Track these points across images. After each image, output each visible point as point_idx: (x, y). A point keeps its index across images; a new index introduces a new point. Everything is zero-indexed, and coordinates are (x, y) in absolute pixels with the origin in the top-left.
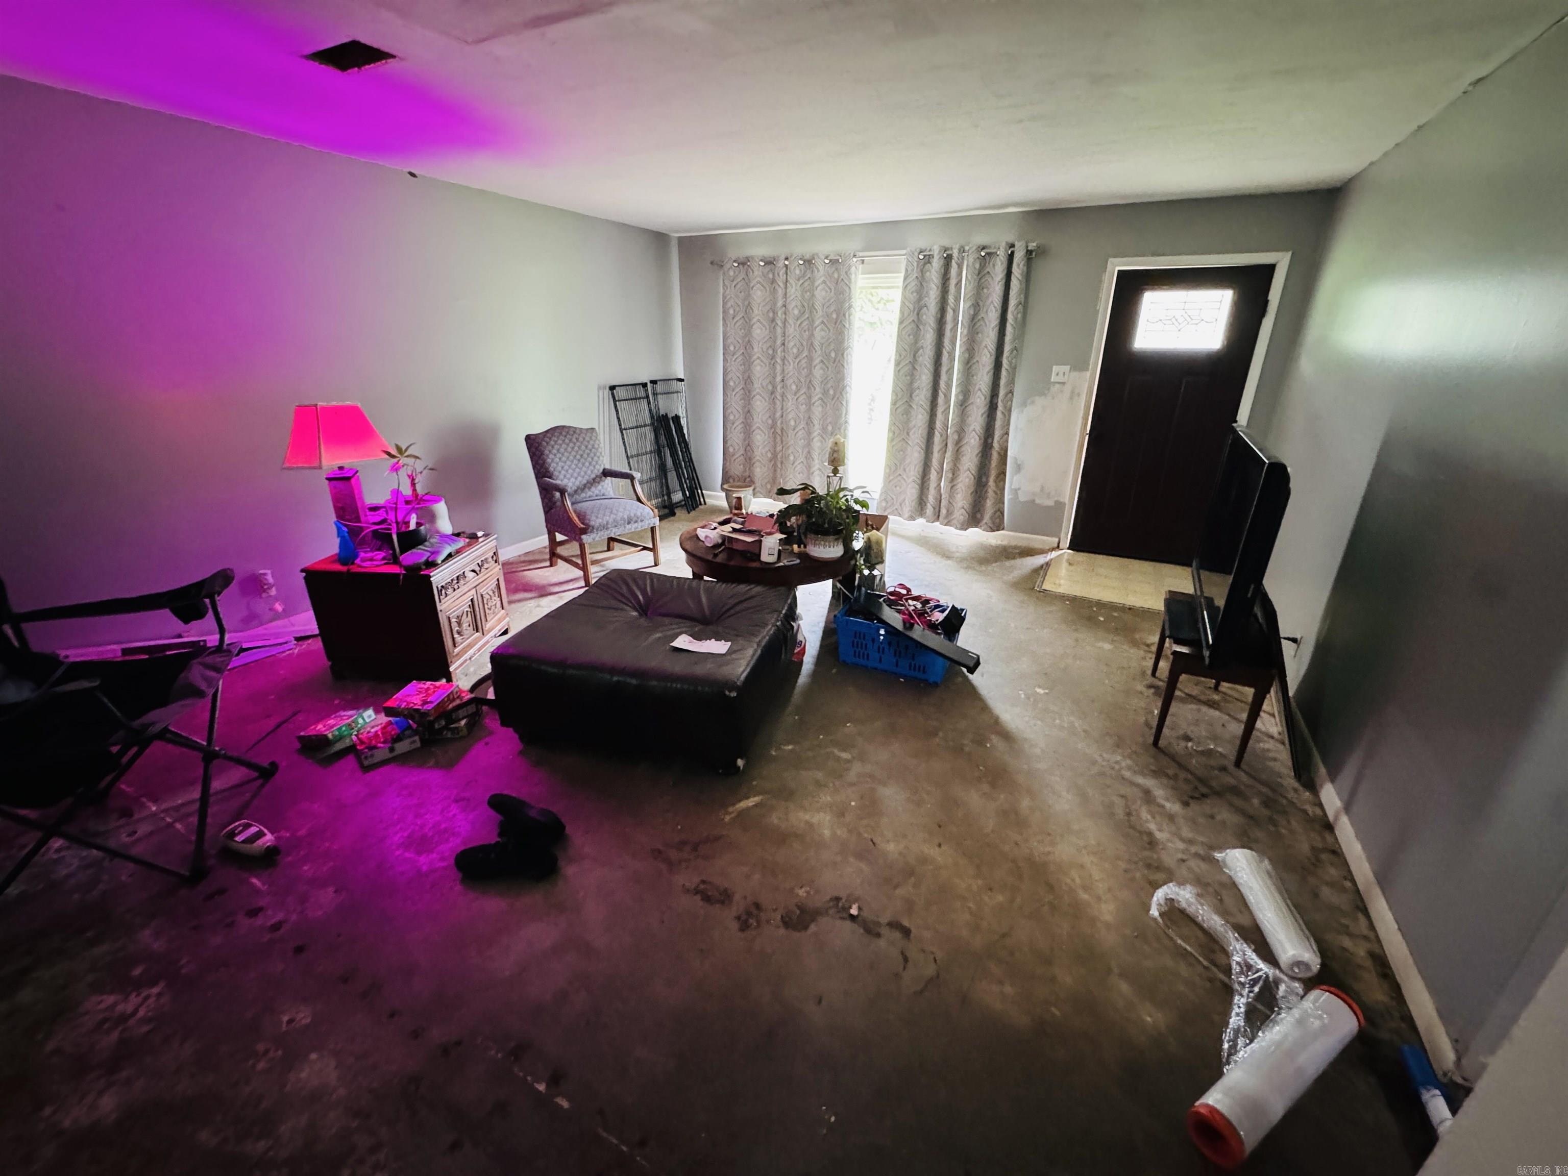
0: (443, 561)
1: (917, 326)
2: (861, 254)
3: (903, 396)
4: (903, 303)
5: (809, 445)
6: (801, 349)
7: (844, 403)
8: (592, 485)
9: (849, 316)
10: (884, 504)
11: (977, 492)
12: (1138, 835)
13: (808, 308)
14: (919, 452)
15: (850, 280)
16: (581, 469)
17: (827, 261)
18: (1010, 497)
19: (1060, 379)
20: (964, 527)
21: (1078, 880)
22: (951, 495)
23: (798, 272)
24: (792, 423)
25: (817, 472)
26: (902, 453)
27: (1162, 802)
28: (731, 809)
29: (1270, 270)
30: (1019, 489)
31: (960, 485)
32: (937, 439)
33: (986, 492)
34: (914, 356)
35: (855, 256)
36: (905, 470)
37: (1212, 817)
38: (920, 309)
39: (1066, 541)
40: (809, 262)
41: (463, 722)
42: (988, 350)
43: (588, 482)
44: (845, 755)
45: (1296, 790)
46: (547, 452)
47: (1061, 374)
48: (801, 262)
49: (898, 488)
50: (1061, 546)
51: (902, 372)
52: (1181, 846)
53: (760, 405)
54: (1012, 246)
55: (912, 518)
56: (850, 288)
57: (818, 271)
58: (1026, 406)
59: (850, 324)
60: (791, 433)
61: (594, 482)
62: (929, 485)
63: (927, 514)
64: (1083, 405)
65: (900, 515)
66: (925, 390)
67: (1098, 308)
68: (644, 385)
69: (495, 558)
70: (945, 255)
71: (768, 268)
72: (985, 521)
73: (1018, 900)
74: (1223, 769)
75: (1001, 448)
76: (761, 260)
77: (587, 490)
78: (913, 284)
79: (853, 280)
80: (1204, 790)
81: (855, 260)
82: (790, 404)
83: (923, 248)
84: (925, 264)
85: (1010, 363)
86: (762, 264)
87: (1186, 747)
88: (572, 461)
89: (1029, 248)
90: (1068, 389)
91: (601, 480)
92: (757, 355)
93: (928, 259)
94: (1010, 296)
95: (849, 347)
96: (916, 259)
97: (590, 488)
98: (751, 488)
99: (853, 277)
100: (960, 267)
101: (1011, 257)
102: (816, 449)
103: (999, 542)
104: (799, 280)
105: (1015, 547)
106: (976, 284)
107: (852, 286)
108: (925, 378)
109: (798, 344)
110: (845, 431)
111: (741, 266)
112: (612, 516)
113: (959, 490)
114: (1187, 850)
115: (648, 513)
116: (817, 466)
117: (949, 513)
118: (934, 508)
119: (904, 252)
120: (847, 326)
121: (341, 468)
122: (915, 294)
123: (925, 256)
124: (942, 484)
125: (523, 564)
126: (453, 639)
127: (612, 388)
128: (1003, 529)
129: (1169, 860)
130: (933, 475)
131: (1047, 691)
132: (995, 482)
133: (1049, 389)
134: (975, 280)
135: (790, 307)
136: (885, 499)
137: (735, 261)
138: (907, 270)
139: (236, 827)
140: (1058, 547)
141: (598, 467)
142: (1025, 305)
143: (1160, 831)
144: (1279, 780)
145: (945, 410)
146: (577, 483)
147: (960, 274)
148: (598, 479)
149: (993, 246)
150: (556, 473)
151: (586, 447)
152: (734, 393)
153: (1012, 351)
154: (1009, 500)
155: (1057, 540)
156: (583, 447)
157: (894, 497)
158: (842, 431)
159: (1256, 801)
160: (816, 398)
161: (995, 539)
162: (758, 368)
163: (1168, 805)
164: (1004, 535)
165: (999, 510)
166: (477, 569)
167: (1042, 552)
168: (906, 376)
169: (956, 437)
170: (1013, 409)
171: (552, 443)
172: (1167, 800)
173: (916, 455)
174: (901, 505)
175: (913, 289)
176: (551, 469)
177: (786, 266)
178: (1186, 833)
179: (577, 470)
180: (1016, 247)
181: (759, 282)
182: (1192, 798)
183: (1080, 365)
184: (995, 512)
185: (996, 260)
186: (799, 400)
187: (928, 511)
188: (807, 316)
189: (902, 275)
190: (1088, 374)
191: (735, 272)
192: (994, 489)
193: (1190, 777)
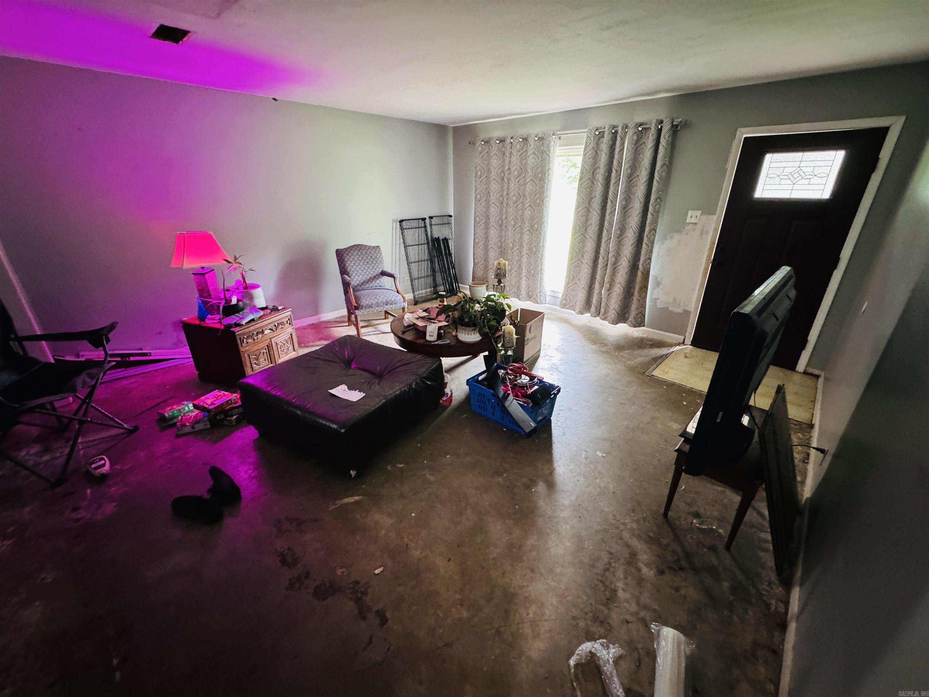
0: (246, 323)
1: (592, 182)
2: (559, 133)
3: (580, 230)
4: (583, 166)
5: (520, 260)
6: (518, 198)
7: (543, 234)
8: (373, 280)
9: (548, 175)
10: (564, 302)
11: (626, 298)
12: (603, 588)
13: (523, 170)
14: (588, 269)
15: (549, 151)
16: (367, 270)
17: (536, 139)
18: (651, 304)
19: (693, 220)
20: (615, 322)
21: (531, 615)
22: (608, 300)
23: (518, 146)
24: (511, 245)
25: (524, 278)
26: (577, 268)
27: (641, 565)
28: (338, 502)
29: (883, 132)
30: (658, 299)
31: (614, 293)
32: (601, 260)
33: (633, 299)
34: (589, 203)
35: (553, 134)
36: (579, 280)
37: (677, 589)
38: (595, 170)
39: (689, 339)
40: (525, 140)
41: (235, 417)
42: (639, 198)
43: (371, 278)
44: (432, 478)
45: (770, 583)
46: (346, 260)
47: (694, 216)
48: (521, 140)
49: (574, 292)
50: (686, 343)
51: (580, 213)
52: (634, 607)
53: (493, 233)
54: (661, 122)
55: (581, 313)
56: (549, 156)
57: (530, 146)
58: (666, 240)
59: (548, 181)
60: (510, 252)
61: (375, 278)
62: (593, 292)
63: (591, 311)
64: (709, 240)
65: (574, 310)
66: (593, 226)
67: (727, 167)
68: (424, 219)
69: (289, 322)
70: (613, 131)
71: (501, 145)
72: (630, 320)
73: (476, 619)
74: (713, 549)
75: (644, 269)
76: (497, 140)
77: (369, 283)
78: (590, 153)
79: (552, 151)
80: (684, 563)
81: (554, 137)
82: (509, 233)
83: (599, 126)
84: (599, 139)
85: (654, 208)
86: (498, 142)
87: (692, 523)
88: (362, 266)
89: (674, 123)
90: (698, 228)
91: (379, 277)
92: (493, 201)
93: (601, 135)
94: (658, 160)
95: (547, 196)
96: (593, 135)
97: (371, 282)
98: (486, 285)
99: (552, 148)
100: (623, 140)
101: (660, 131)
102: (524, 262)
103: (641, 335)
104: (519, 151)
105: (651, 340)
106: (633, 151)
107: (551, 155)
108: (595, 218)
109: (517, 194)
110: (542, 251)
111: (486, 144)
112: (376, 300)
113: (613, 297)
114: (637, 613)
115: (400, 299)
116: (524, 274)
117: (606, 312)
118: (596, 308)
119: (586, 130)
120: (546, 182)
121: (203, 268)
122: (591, 160)
123: (600, 133)
124: (603, 292)
125: (336, 323)
126: (252, 368)
127: (401, 221)
128: (644, 326)
129: (615, 617)
130: (597, 285)
131: (605, 455)
132: (638, 293)
133: (684, 228)
134: (633, 149)
135: (513, 169)
136: (565, 299)
137: (482, 141)
138: (586, 143)
139: (96, 459)
140: (684, 342)
141: (378, 269)
142: (669, 166)
143: (623, 590)
144: (760, 570)
145: (608, 240)
146: (364, 279)
147: (623, 144)
148: (377, 277)
149: (648, 123)
150: (351, 272)
151: (371, 257)
152: (479, 225)
153: (656, 200)
154: (650, 306)
155: (683, 337)
156: (369, 258)
157: (572, 298)
158: (541, 252)
159: (726, 584)
160: (526, 229)
161: (637, 332)
162: (493, 209)
163: (645, 570)
164: (644, 330)
165: (641, 313)
166: (274, 328)
167: (671, 345)
168: (582, 216)
169: (613, 259)
170: (656, 241)
171: (350, 254)
172: (647, 565)
173: (586, 270)
174: (575, 303)
175: (590, 156)
176: (349, 270)
177: (511, 143)
178: (645, 599)
179: (365, 271)
180: (664, 123)
181: (495, 154)
182: (670, 568)
183: (710, 211)
184: (637, 314)
185: (649, 134)
186: (516, 231)
187: (592, 309)
188: (524, 175)
189: (583, 146)
190: (715, 217)
191: (482, 148)
192: (637, 297)
193: (679, 549)
